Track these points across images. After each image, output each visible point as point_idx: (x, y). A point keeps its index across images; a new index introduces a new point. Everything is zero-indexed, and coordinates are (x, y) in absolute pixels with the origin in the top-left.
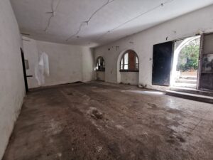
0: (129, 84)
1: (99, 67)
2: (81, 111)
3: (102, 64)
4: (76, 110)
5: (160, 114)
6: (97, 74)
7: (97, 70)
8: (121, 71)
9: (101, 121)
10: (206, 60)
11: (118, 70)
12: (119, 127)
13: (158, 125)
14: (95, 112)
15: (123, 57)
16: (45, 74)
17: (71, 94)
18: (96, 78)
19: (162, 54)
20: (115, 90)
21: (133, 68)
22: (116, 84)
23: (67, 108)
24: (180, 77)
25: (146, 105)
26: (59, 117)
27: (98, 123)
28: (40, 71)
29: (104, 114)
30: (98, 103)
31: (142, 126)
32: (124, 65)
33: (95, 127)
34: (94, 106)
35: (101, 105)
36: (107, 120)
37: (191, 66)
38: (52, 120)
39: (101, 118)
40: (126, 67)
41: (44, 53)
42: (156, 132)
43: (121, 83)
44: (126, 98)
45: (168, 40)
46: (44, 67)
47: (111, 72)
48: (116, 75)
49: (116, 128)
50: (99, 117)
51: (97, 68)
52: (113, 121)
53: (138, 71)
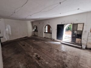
0: (48, 38)
1: (35, 30)
2: (31, 56)
3: (36, 29)
4: (29, 56)
5: (60, 54)
6: (34, 33)
7: (34, 31)
8: (44, 32)
9: (40, 61)
10: (74, 32)
11: (43, 32)
12: (47, 63)
13: (59, 60)
14: (37, 56)
15: (45, 27)
16: (9, 35)
17: (24, 45)
18: (34, 34)
19: (60, 28)
20: (43, 42)
21: (50, 32)
22: (43, 38)
23: (25, 55)
24: (66, 37)
25: (55, 50)
26: (22, 61)
27: (39, 62)
28: (7, 33)
29: (40, 56)
30: (37, 50)
31: (54, 61)
32: (46, 30)
33: (38, 64)
34: (36, 53)
35: (38, 51)
36: (42, 60)
37: (69, 29)
38: (20, 63)
39: (40, 59)
40: (47, 31)
41: (8, 25)
42: (59, 64)
43: (45, 37)
44: (48, 46)
45: (62, 24)
46: (9, 31)
47: (41, 33)
48: (43, 34)
49: (46, 64)
50: (39, 59)
51: (34, 30)
52: (44, 60)
53: (51, 33)
